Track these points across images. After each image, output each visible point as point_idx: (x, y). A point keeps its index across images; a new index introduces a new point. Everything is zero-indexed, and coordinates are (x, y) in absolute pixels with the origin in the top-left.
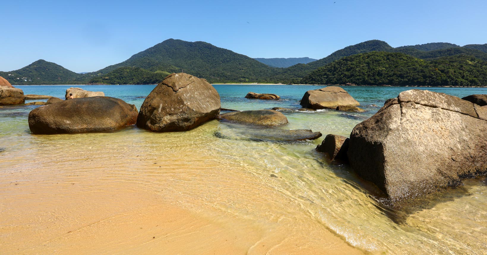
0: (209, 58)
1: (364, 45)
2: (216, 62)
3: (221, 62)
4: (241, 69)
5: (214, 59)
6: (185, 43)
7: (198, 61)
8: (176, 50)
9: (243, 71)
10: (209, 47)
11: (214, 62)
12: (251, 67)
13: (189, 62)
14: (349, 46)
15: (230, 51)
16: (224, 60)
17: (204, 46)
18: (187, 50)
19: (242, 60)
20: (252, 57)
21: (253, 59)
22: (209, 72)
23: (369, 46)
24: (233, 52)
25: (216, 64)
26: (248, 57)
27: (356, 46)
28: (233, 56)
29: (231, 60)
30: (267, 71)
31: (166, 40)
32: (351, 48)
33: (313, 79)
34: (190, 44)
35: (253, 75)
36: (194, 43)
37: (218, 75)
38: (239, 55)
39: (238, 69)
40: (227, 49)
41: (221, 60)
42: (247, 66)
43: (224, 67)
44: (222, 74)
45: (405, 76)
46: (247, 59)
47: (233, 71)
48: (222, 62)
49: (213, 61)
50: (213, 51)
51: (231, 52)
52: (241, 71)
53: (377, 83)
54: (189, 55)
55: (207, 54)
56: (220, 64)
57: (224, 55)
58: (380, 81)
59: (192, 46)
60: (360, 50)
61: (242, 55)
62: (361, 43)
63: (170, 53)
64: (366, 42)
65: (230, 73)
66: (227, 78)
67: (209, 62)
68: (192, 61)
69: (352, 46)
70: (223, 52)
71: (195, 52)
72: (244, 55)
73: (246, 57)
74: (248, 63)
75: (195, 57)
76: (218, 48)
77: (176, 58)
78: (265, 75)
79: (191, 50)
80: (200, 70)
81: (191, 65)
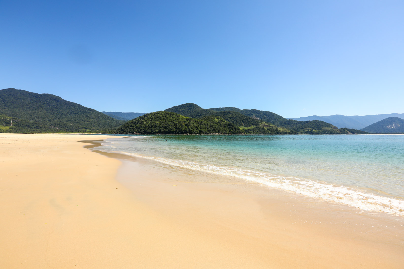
0: (55, 110)
1: (184, 106)
2: (62, 113)
3: (67, 114)
4: (85, 121)
5: (60, 111)
6: (30, 94)
7: (41, 112)
8: (16, 99)
9: (87, 122)
10: (58, 100)
11: (59, 114)
12: (96, 119)
13: (30, 112)
14: (174, 106)
15: (79, 104)
16: (71, 112)
17: (51, 98)
18: (31, 101)
19: (89, 113)
20: (100, 111)
21: (101, 113)
22: (50, 122)
23: (187, 107)
24: (82, 106)
25: (61, 116)
26: (96, 111)
27: (179, 106)
28: (81, 109)
29: (78, 112)
30: (112, 123)
31: (5, 89)
32: (176, 108)
33: (122, 130)
34: (36, 96)
35: (97, 126)
36: (40, 95)
37: (60, 125)
38: (87, 108)
39: (83, 121)
40: (76, 103)
41: (68, 112)
42: (92, 119)
43: (69, 119)
44: (64, 124)
45: (167, 127)
46: (94, 112)
47: (77, 122)
48: (69, 114)
49: (59, 112)
50: (61, 103)
51: (79, 106)
52: (85, 122)
53: (152, 132)
54: (32, 105)
55: (54, 105)
56: (66, 115)
57: (72, 108)
58: (154, 131)
59: (37, 98)
60: (181, 109)
61: (90, 109)
62: (183, 105)
63: (7, 102)
64: (185, 104)
65: (73, 124)
66: (68, 128)
67: (54, 113)
68: (33, 111)
69: (177, 106)
70: (71, 105)
71: (39, 104)
72: (92, 109)
73: (94, 111)
74: (95, 116)
75: (38, 108)
76: (66, 101)
77: (14, 108)
78: (109, 126)
79: (35, 101)
80: (41, 120)
81: (31, 115)
